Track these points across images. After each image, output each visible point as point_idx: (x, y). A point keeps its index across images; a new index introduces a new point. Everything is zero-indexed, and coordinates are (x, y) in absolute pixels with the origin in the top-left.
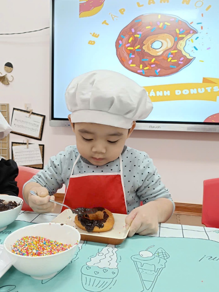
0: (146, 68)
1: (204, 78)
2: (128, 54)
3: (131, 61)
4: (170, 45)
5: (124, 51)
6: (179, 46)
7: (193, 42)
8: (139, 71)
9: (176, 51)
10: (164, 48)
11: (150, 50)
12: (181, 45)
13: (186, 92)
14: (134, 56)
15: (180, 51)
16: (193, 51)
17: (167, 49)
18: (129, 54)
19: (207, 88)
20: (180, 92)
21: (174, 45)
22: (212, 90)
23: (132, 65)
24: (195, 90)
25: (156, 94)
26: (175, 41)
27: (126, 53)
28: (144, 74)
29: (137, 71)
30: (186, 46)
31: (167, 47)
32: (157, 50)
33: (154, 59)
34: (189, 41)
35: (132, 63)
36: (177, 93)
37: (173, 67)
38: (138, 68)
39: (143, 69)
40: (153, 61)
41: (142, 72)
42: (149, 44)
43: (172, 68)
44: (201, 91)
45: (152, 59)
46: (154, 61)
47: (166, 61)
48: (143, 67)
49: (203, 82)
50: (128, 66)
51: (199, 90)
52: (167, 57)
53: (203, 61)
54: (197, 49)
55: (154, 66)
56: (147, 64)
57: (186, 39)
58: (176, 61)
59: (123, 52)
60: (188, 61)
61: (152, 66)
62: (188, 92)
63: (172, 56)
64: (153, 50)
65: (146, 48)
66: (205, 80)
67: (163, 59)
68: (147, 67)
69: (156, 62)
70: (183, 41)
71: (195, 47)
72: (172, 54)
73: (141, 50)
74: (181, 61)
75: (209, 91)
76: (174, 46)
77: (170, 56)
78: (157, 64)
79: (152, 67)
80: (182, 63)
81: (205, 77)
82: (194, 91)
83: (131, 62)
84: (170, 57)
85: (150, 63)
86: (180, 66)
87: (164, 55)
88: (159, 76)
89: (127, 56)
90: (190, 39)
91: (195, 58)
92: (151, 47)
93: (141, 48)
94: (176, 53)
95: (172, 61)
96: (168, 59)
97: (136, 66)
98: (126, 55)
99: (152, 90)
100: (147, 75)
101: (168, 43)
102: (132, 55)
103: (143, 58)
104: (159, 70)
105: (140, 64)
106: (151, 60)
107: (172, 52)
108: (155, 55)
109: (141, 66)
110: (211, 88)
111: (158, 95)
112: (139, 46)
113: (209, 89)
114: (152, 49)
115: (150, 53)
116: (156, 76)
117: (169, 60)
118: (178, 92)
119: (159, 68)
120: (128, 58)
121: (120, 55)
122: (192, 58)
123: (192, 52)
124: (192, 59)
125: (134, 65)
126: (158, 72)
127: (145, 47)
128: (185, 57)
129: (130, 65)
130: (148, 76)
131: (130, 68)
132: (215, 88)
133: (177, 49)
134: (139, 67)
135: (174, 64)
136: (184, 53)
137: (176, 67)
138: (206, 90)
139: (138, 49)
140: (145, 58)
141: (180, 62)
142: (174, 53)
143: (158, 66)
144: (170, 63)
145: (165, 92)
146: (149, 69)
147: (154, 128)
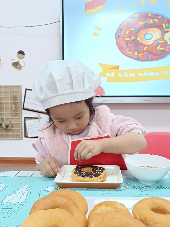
0: (140, 55)
2: (126, 43)
3: (128, 49)
4: (158, 37)
6: (166, 37)
8: (135, 57)
9: (163, 41)
10: (154, 39)
11: (143, 41)
14: (130, 45)
15: (166, 42)
17: (156, 40)
23: (128, 52)
25: (148, 74)
26: (162, 33)
27: (124, 42)
28: (139, 59)
29: (133, 57)
31: (156, 38)
32: (148, 41)
35: (129, 51)
36: (164, 74)
37: (161, 53)
39: (138, 55)
41: (137, 58)
42: (142, 36)
43: (160, 55)
46: (147, 49)
47: (155, 49)
48: (138, 53)
50: (125, 53)
52: (156, 46)
55: (146, 53)
56: (141, 51)
58: (163, 49)
59: (121, 42)
61: (145, 53)
63: (160, 45)
64: (145, 40)
65: (140, 39)
67: (153, 47)
68: (140, 53)
70: (168, 34)
72: (160, 43)
73: (136, 41)
74: (167, 49)
76: (161, 37)
78: (149, 51)
84: (158, 46)
85: (143, 51)
86: (166, 53)
87: (154, 44)
88: (151, 60)
92: (144, 38)
93: (136, 39)
95: (160, 49)
97: (132, 53)
98: (124, 44)
99: (146, 71)
101: (157, 35)
104: (151, 56)
105: (136, 51)
106: (144, 48)
107: (160, 42)
108: (147, 44)
109: (136, 53)
111: (150, 75)
112: (134, 37)
116: (148, 60)
117: (158, 48)
120: (125, 47)
121: (119, 44)
126: (150, 58)
130: (142, 61)
131: (128, 55)
134: (135, 54)
135: (162, 51)
136: (169, 43)
137: (164, 54)
139: (133, 39)
140: (139, 47)
141: (166, 50)
142: (162, 43)
143: (150, 53)
144: (159, 50)
145: (155, 73)
146: (142, 55)
147: (148, 101)
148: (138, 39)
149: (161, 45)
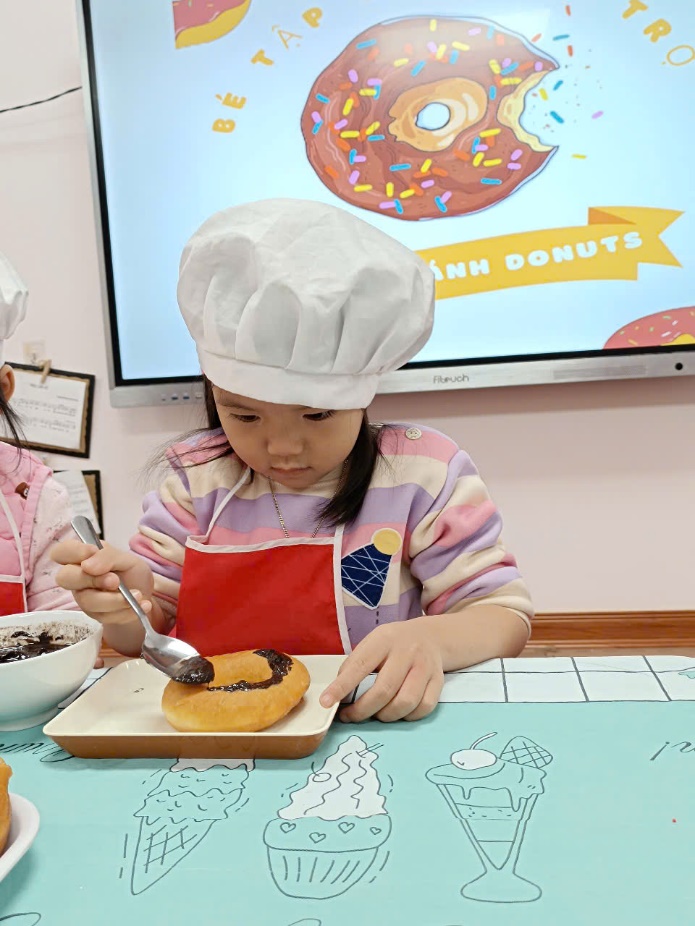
0: (405, 194)
1: (592, 211)
2: (344, 152)
3: (356, 175)
4: (475, 113)
5: (331, 144)
6: (505, 113)
7: (545, 97)
8: (384, 206)
9: (496, 131)
10: (457, 124)
11: (412, 135)
12: (509, 111)
13: (538, 258)
14: (362, 159)
15: (508, 131)
16: (548, 126)
17: (466, 127)
18: (347, 155)
19: (603, 241)
20: (520, 259)
21: (486, 112)
22: (620, 244)
23: (359, 188)
24: (568, 248)
25: (444, 273)
26: (491, 99)
27: (336, 149)
28: (401, 213)
29: (378, 206)
30: (526, 112)
31: (467, 119)
32: (435, 133)
33: (427, 164)
34: (535, 95)
35: (360, 182)
36: (511, 266)
37: (491, 182)
38: (379, 195)
39: (396, 196)
40: (425, 168)
41: (394, 209)
42: (407, 117)
43: (490, 187)
44: (587, 250)
45: (423, 163)
46: (430, 169)
47: (466, 166)
48: (398, 190)
49: (592, 221)
50: (347, 193)
51: (580, 247)
52: (469, 152)
53: (584, 157)
54: (560, 120)
55: (431, 183)
56: (407, 178)
57: (523, 92)
58: (497, 162)
59: (327, 148)
60: (536, 161)
61: (426, 184)
62: (545, 257)
63: (485, 147)
64: (422, 133)
65: (400, 128)
66: (597, 216)
67: (458, 159)
68: (407, 188)
69: (436, 171)
70: (515, 97)
71: (554, 114)
72: (484, 141)
73: (383, 137)
74: (515, 162)
75: (612, 248)
76: (488, 116)
77: (478, 147)
78: (439, 177)
79: (425, 190)
80: (517, 166)
81: (592, 206)
82: (563, 254)
83: (356, 179)
84: (478, 152)
85: (417, 175)
86: (514, 178)
87: (460, 147)
88: (453, 213)
89: (340, 159)
90: (536, 91)
91: (558, 147)
92: (416, 124)
93: (384, 130)
94: (496, 137)
95: (487, 163)
96: (473, 157)
97: (374, 188)
98: (337, 157)
99: (433, 262)
100: (410, 213)
101: (467, 107)
102: (358, 154)
103: (394, 161)
104: (448, 195)
105: (387, 183)
106: (420, 166)
107: (484, 134)
108: (430, 149)
109: (390, 188)
110: (615, 239)
111: (451, 276)
112: (377, 125)
113: (610, 243)
114: (420, 132)
115: (413, 142)
116: (437, 215)
117: (476, 162)
118: (513, 262)
119: (448, 189)
120: (345, 166)
121: (317, 157)
122: (548, 149)
123: (547, 130)
124: (548, 153)
125: (367, 188)
126: (446, 203)
127: (397, 127)
128: (525, 146)
129: (353, 186)
130: (415, 219)
131: (356, 198)
132: (627, 238)
133: (500, 125)
134: (384, 192)
135: (493, 173)
136: (522, 136)
137: (501, 182)
138: (602, 248)
139: (374, 133)
140: (401, 161)
141: (511, 166)
142: (490, 137)
143: (444, 183)
144: (481, 170)
145: (473, 265)
146: (414, 195)
147: (449, 382)
148: (392, 129)
149: (489, 148)
